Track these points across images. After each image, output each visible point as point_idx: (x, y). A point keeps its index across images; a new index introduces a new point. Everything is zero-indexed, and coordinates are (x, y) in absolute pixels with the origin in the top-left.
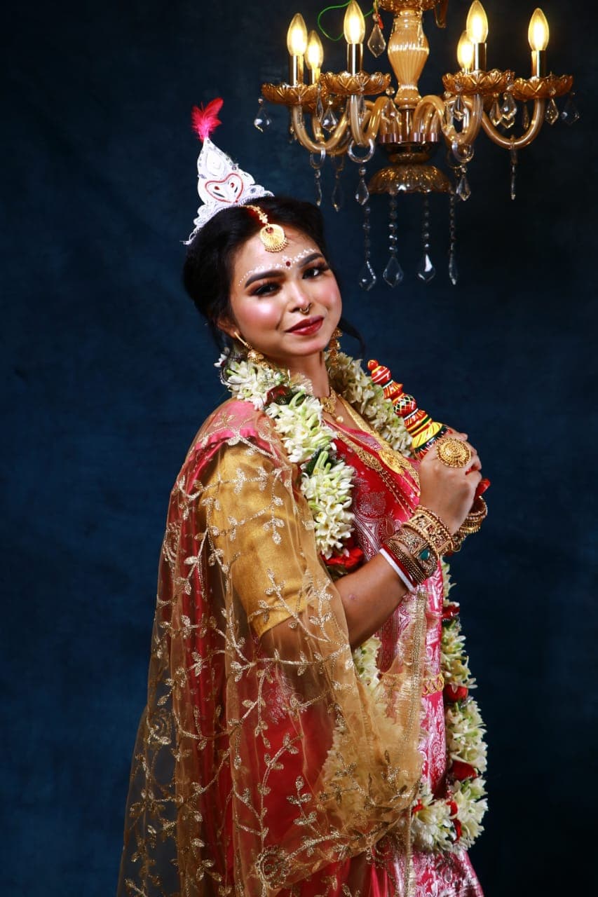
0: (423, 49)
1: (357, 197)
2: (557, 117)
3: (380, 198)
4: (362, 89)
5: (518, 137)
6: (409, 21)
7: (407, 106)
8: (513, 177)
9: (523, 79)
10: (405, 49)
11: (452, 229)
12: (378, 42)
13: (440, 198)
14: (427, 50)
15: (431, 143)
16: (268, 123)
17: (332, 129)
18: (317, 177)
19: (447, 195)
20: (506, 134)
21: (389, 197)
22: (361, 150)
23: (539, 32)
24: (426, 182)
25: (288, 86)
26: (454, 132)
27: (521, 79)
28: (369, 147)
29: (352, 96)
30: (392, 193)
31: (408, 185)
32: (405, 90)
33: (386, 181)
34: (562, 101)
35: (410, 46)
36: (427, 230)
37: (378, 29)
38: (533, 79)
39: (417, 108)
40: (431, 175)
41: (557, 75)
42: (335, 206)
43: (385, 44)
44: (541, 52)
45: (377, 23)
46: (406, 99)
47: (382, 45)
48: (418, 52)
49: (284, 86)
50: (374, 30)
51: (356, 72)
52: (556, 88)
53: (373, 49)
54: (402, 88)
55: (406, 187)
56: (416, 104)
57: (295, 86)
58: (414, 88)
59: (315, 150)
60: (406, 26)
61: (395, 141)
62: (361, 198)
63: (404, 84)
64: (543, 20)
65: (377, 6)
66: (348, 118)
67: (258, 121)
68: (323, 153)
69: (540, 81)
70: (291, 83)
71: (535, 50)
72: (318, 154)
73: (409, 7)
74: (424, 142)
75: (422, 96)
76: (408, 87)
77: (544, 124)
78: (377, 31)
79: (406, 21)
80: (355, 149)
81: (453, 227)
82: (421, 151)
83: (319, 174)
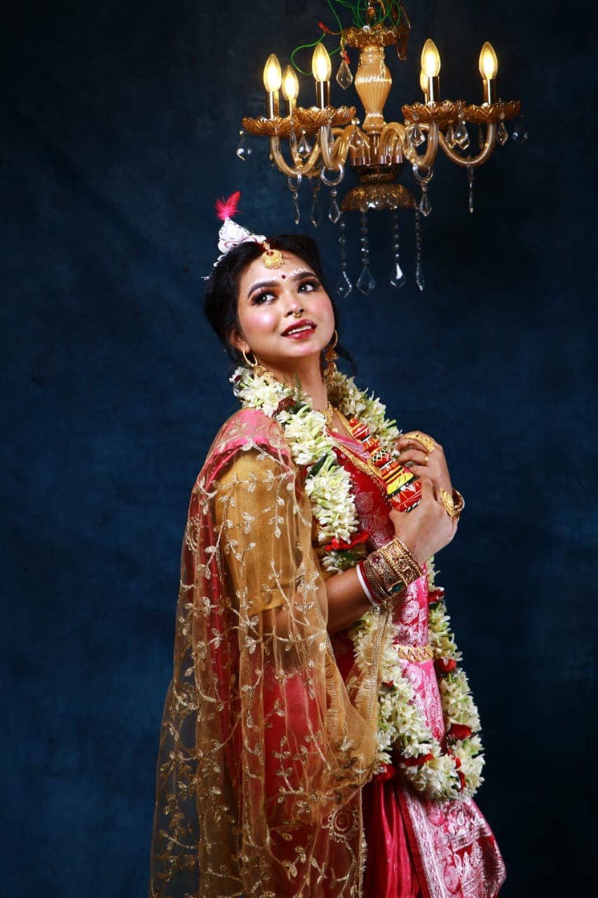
0: (386, 80)
1: (330, 216)
2: (506, 139)
3: (352, 215)
4: (330, 121)
5: (474, 157)
6: (372, 56)
7: (374, 132)
8: (471, 193)
9: (475, 105)
10: (370, 81)
11: (418, 241)
12: (345, 75)
13: (407, 213)
14: (390, 81)
15: (397, 164)
16: (249, 152)
17: (306, 156)
18: (295, 198)
19: (413, 211)
20: (463, 154)
21: (361, 214)
22: (332, 175)
23: (488, 64)
24: (393, 200)
25: (265, 119)
26: (415, 155)
27: (474, 106)
28: (340, 171)
29: (322, 128)
30: (362, 210)
31: (377, 203)
32: (372, 118)
33: (357, 199)
34: (510, 124)
35: (375, 78)
36: (397, 241)
37: (345, 64)
38: (485, 105)
39: (383, 134)
40: (398, 192)
41: (506, 100)
42: (314, 222)
43: (352, 78)
44: (491, 81)
45: (344, 59)
46: (373, 125)
47: (350, 78)
48: (382, 84)
49: (261, 120)
50: (342, 65)
51: (325, 107)
52: (505, 112)
53: (342, 82)
54: (369, 116)
55: (376, 205)
56: (381, 129)
57: (272, 119)
58: (379, 115)
59: (292, 174)
60: (371, 61)
61: (364, 163)
62: (334, 217)
63: (371, 112)
64: (492, 53)
65: (344, 43)
66: (320, 146)
67: (240, 151)
68: (299, 177)
69: (491, 107)
70: (268, 117)
71: (486, 78)
72: (295, 178)
73: (372, 44)
74: (390, 164)
75: (387, 123)
76: (374, 115)
77: (496, 144)
78: (344, 66)
79: (370, 56)
80: (327, 173)
81: (418, 239)
82: (388, 172)
83: (297, 195)
